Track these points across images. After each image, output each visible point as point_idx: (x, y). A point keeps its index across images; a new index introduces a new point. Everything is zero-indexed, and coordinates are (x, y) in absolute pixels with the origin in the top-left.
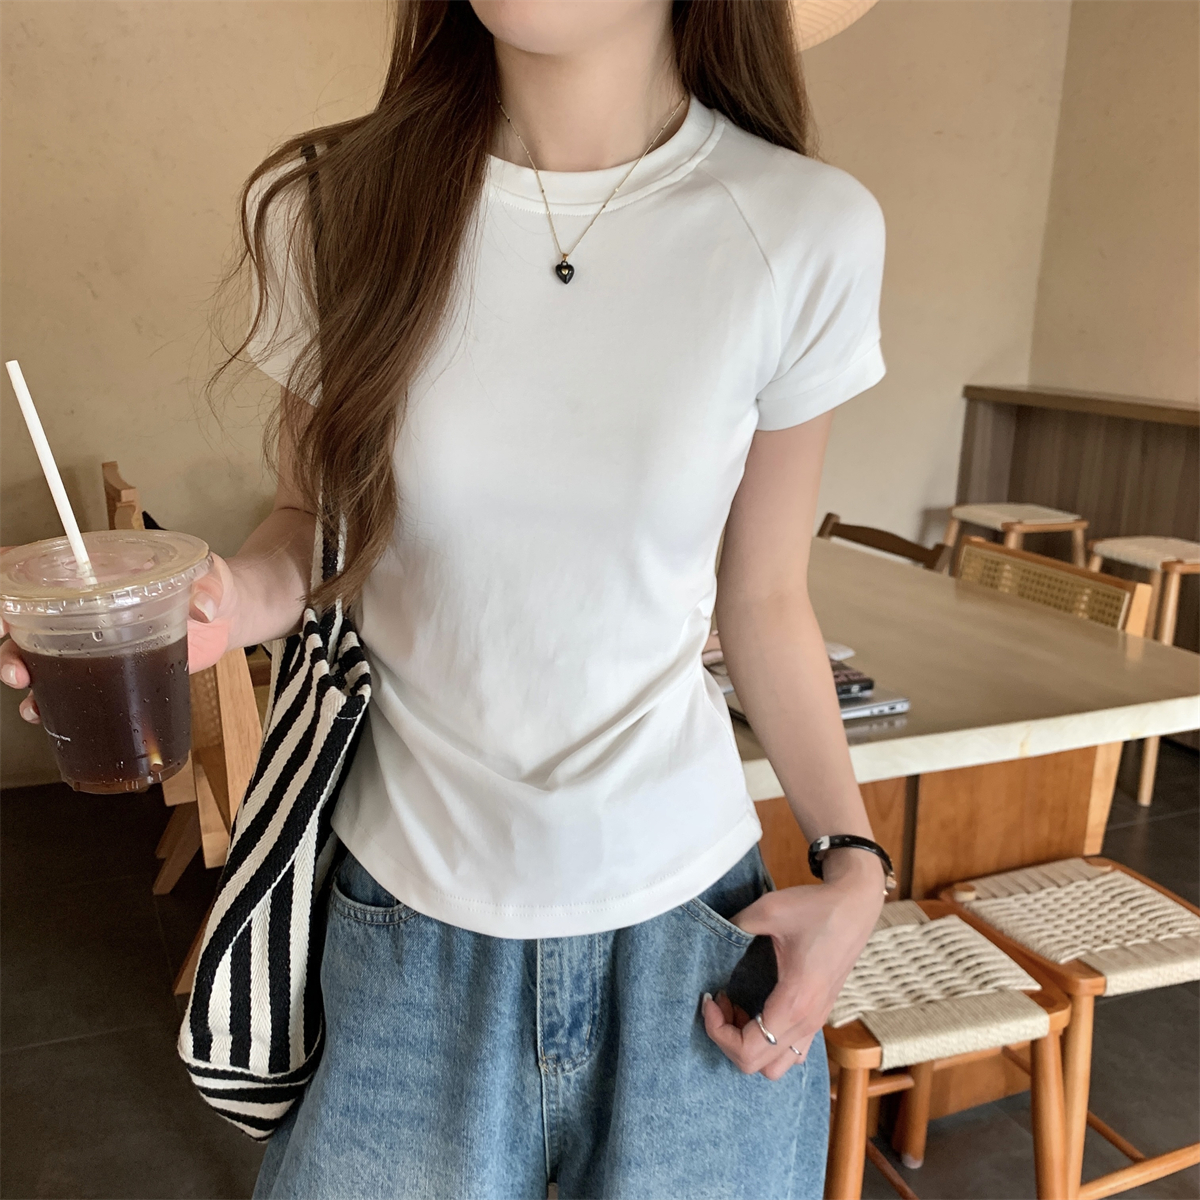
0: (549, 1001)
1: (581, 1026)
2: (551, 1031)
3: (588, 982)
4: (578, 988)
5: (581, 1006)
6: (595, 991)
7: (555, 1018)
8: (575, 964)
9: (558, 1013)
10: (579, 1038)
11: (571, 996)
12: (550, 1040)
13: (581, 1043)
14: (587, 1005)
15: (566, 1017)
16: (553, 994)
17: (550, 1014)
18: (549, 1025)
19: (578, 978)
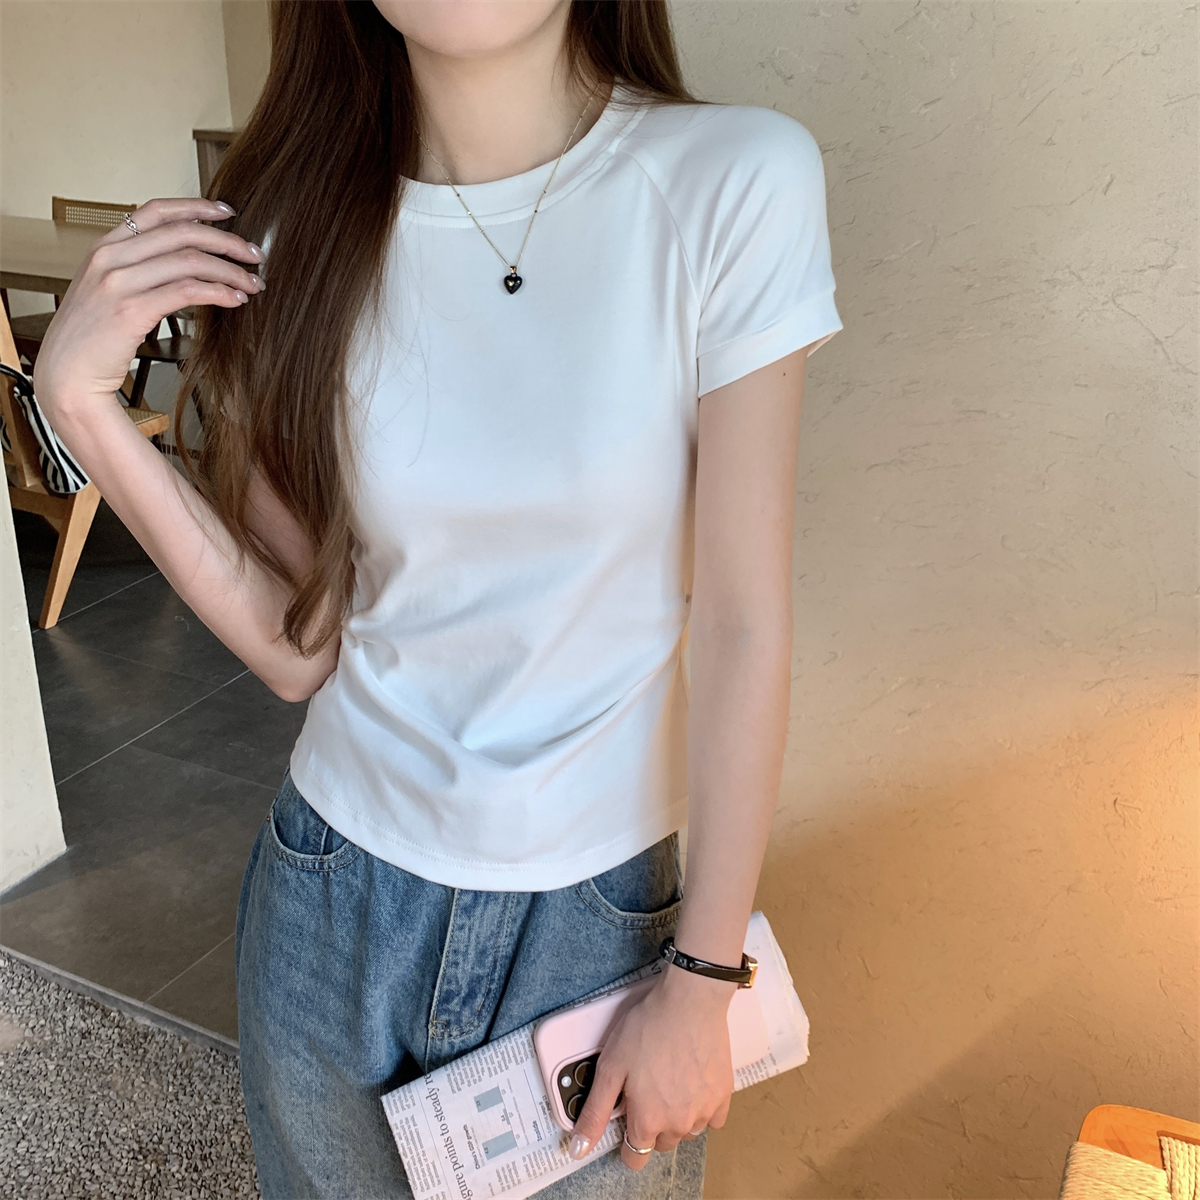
0: (452, 971)
1: (476, 997)
2: (447, 998)
3: (491, 958)
4: (480, 962)
5: (479, 978)
6: (495, 967)
7: (453, 987)
8: (482, 939)
9: (457, 982)
10: (472, 1008)
11: (473, 968)
12: (445, 1006)
13: (472, 1014)
14: (485, 979)
15: (464, 986)
16: (456, 964)
17: (449, 982)
18: (447, 991)
19: (482, 953)
